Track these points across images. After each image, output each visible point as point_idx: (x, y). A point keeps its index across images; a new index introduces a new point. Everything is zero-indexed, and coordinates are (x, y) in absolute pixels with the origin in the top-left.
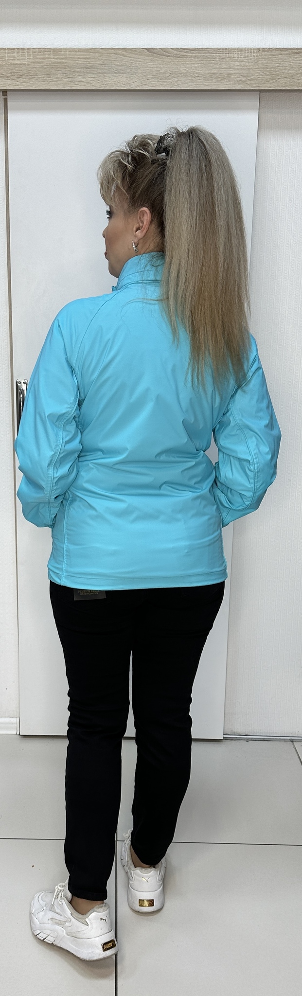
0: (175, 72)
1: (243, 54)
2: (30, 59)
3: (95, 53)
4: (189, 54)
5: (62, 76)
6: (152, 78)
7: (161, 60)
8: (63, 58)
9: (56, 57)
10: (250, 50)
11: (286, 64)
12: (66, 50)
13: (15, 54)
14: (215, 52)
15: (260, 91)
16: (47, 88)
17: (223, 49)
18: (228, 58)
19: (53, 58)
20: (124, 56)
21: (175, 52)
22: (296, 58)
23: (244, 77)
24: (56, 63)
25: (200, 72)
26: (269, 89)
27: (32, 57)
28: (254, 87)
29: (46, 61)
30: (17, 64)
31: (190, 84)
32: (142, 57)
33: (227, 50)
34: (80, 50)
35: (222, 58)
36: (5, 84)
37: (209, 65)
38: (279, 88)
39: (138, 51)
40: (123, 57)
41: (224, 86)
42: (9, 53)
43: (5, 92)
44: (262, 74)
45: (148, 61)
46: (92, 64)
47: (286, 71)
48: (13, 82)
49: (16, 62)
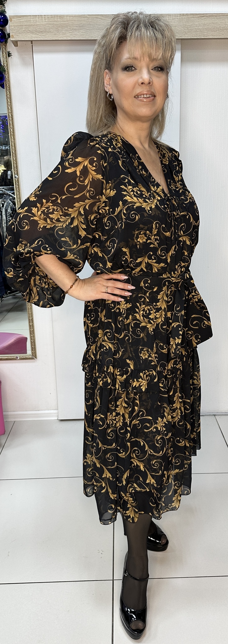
1: (171, 18)
2: (46, 21)
3: (85, 17)
5: (65, 32)
8: (65, 21)
9: (61, 20)
10: (176, 15)
11: (196, 23)
12: (67, 16)
13: (37, 19)
15: (182, 39)
16: (57, 39)
20: (102, 19)
22: (202, 19)
24: (62, 24)
26: (187, 38)
27: (47, 20)
28: (179, 37)
29: (55, 23)
30: (38, 25)
34: (75, 16)
36: (32, 37)
38: (192, 37)
42: (33, 18)
43: (32, 41)
44: (183, 29)
46: (83, 24)
47: (197, 27)
48: (36, 36)
49: (38, 23)
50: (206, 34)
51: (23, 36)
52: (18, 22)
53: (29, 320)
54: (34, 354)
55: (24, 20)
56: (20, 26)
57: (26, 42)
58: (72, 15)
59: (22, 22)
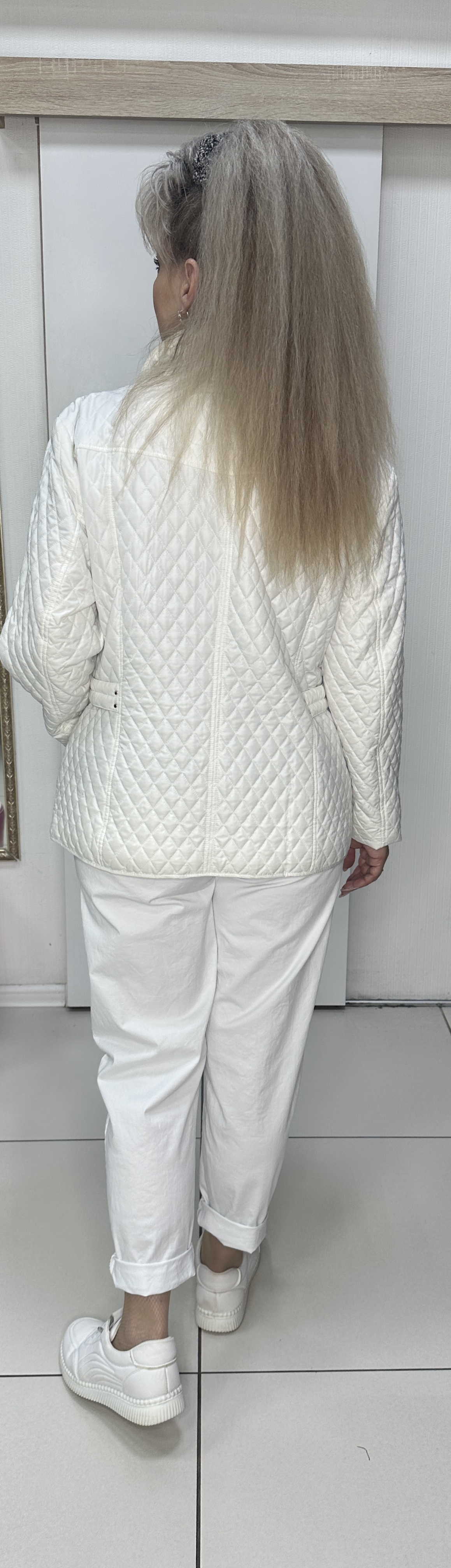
0: (271, 96)
1: (363, 75)
2: (73, 73)
3: (162, 67)
4: (290, 73)
5: (117, 98)
6: (240, 104)
7: (252, 79)
8: (119, 74)
9: (108, 72)
10: (372, 69)
11: (420, 90)
12: (122, 62)
13: (52, 67)
14: (325, 71)
15: (385, 125)
16: (97, 114)
17: (335, 67)
18: (342, 79)
19: (106, 74)
20: (202, 73)
21: (272, 70)
22: (434, 81)
23: (364, 106)
24: (108, 81)
25: (305, 97)
26: (398, 122)
27: (75, 72)
28: (378, 119)
29: (94, 77)
30: (54, 80)
31: (291, 113)
32: (226, 75)
33: (341, 69)
34: (142, 64)
35: (336, 79)
36: (39, 107)
37: (318, 88)
38: (410, 122)
39: (220, 66)
40: (200, 74)
41: (339, 117)
42: (44, 65)
43: (37, 118)
44: (389, 101)
45: (234, 81)
46: (159, 82)
47: (421, 99)
48: (50, 105)
49: (54, 77)
50: (442, 115)
51: (18, 105)
52: (7, 72)
53: (6, 765)
54: (14, 849)
55: (20, 69)
56: (13, 81)
57: (24, 119)
58: (134, 61)
59: (19, 72)
